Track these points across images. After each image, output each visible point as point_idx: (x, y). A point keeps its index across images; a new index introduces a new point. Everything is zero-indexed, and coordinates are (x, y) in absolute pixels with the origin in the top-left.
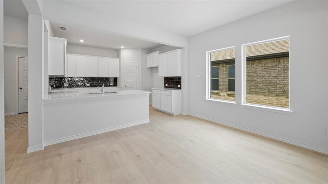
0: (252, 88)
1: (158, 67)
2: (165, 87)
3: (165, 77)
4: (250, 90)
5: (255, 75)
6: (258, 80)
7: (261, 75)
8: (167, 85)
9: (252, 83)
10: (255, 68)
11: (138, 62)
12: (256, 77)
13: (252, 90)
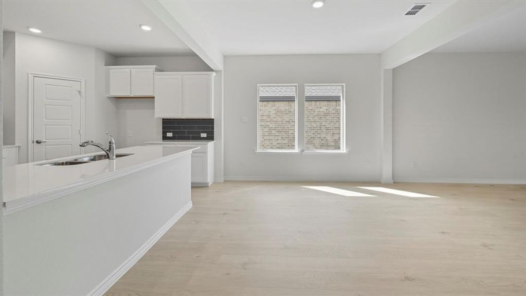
0: (265, 136)
1: (154, 97)
2: (165, 138)
3: (163, 119)
4: (263, 138)
5: (268, 120)
6: (271, 126)
7: (275, 120)
8: (170, 135)
9: (266, 130)
10: (269, 110)
11: (86, 81)
12: (269, 122)
13: (266, 138)
